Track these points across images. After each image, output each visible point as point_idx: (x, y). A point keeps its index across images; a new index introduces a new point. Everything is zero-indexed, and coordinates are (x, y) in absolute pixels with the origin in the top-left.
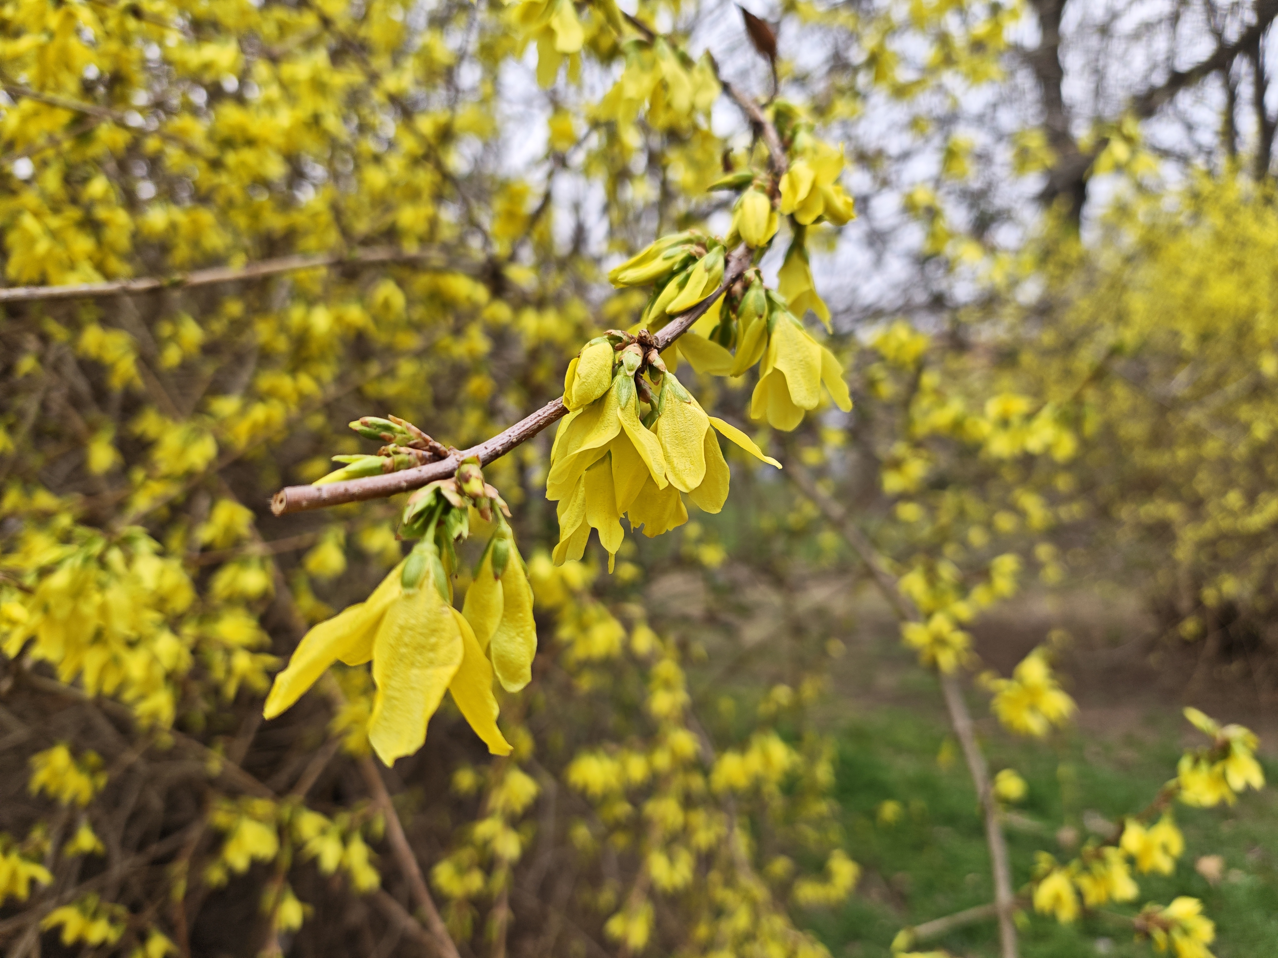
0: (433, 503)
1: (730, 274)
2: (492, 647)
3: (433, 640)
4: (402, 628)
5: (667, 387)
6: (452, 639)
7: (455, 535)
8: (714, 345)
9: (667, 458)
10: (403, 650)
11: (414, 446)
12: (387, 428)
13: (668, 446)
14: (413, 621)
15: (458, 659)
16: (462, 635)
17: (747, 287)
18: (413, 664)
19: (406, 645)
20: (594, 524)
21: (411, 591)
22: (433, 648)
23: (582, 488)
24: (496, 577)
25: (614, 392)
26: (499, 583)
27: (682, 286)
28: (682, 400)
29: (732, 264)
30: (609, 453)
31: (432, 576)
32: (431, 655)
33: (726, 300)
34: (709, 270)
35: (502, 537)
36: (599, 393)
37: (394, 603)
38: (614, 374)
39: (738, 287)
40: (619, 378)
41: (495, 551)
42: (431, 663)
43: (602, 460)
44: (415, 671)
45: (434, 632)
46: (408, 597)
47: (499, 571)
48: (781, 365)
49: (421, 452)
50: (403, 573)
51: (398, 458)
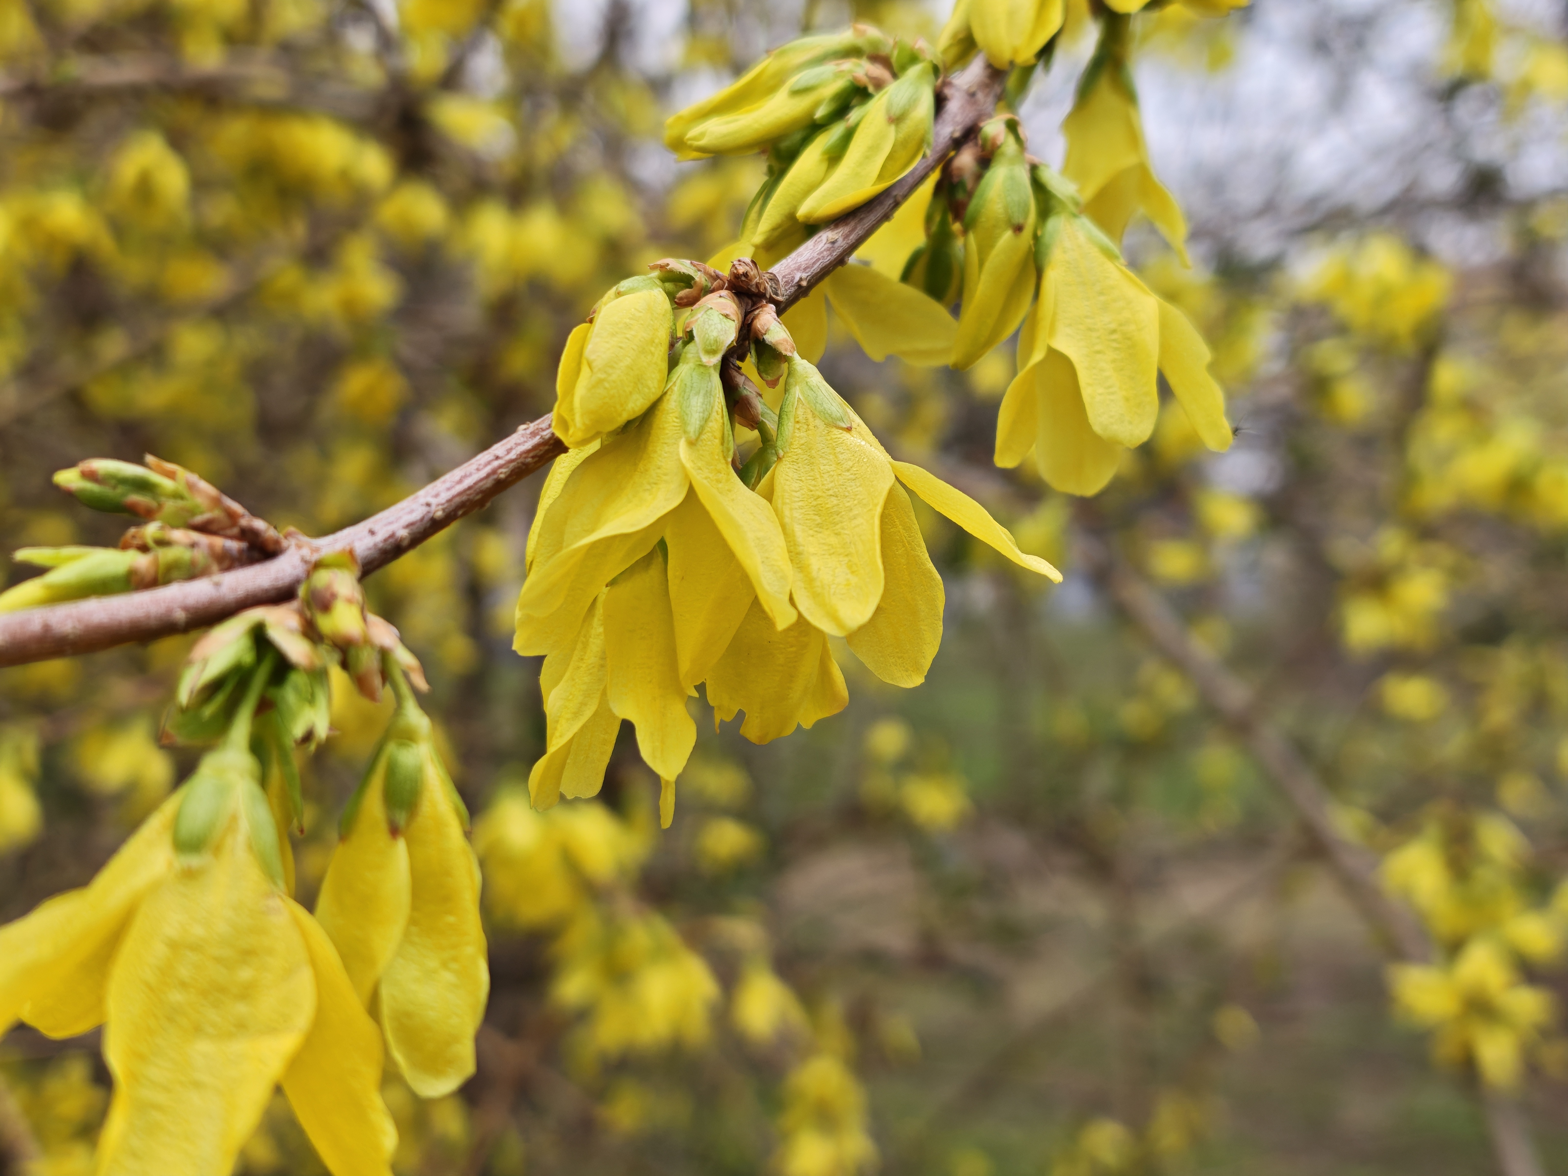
0: (248, 658)
1: (950, 128)
2: (385, 993)
3: (245, 974)
4: (174, 946)
5: (797, 392)
6: (289, 973)
7: (298, 730)
8: (913, 294)
9: (795, 555)
10: (176, 997)
11: (204, 528)
12: (142, 485)
13: (799, 531)
14: (198, 931)
15: (303, 1019)
16: (313, 962)
17: (985, 161)
18: (198, 1030)
19: (183, 985)
20: (625, 710)
21: (194, 861)
22: (246, 993)
23: (597, 628)
24: (394, 831)
25: (671, 404)
26: (401, 846)
27: (835, 156)
28: (833, 423)
29: (954, 106)
30: (662, 545)
31: (244, 826)
32: (241, 1009)
33: (939, 188)
34: (896, 120)
35: (408, 737)
36: (636, 405)
37: (155, 888)
38: (673, 362)
39: (966, 159)
40: (683, 370)
41: (392, 770)
42: (241, 1027)
43: (646, 561)
44: (203, 1047)
45: (247, 955)
46: (189, 875)
47: (401, 818)
48: (1064, 344)
49: (219, 542)
50: (176, 821)
51: (167, 555)
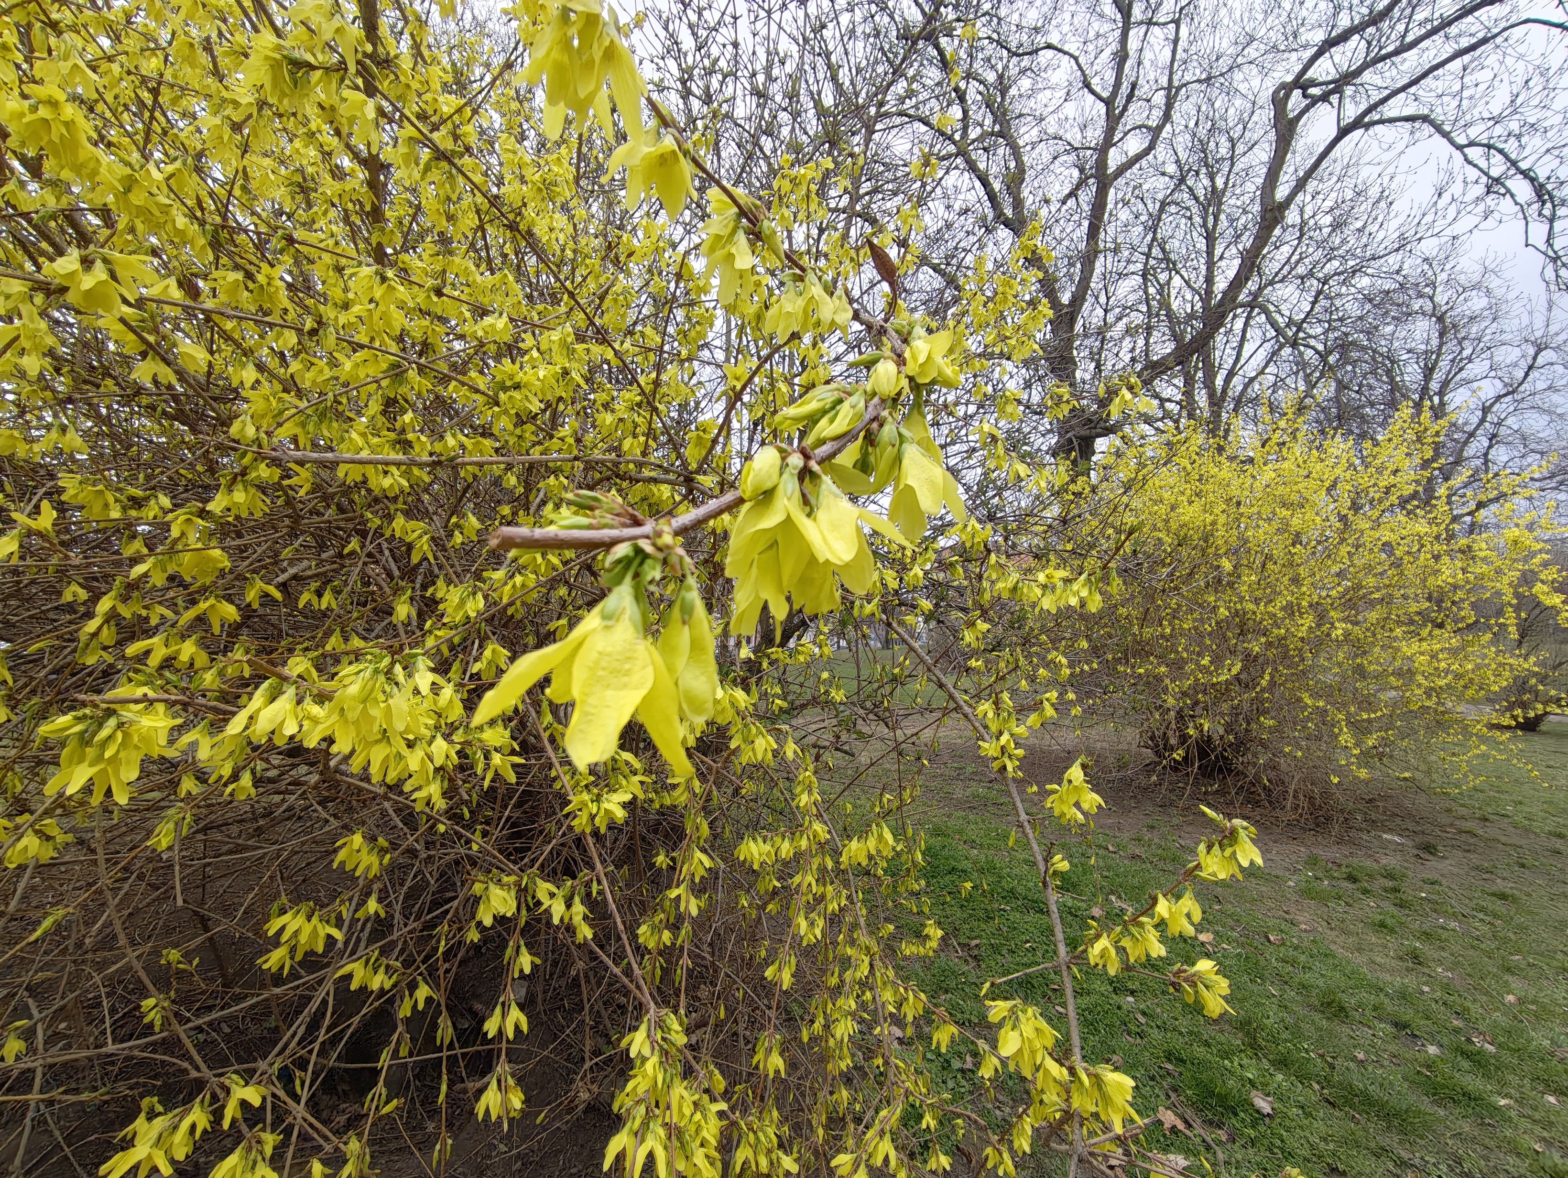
0: (632, 554)
1: (867, 417)
2: (680, 682)
3: (627, 666)
4: (600, 653)
5: (824, 487)
6: (644, 668)
7: (649, 578)
8: (856, 471)
9: (825, 540)
10: (600, 673)
11: (617, 515)
12: (596, 499)
13: (826, 533)
14: (610, 649)
15: (649, 685)
16: (653, 663)
17: (881, 425)
18: (608, 686)
19: (604, 669)
20: (765, 595)
21: (610, 623)
22: (627, 673)
23: (754, 570)
24: (684, 623)
25: (780, 488)
26: (687, 628)
27: (832, 421)
28: (836, 496)
29: (870, 409)
30: (776, 542)
31: (628, 612)
32: (625, 679)
33: (865, 437)
34: (853, 407)
35: (689, 589)
36: (768, 485)
37: (594, 630)
38: (781, 474)
39: (875, 425)
40: (785, 476)
41: (683, 600)
42: (625, 686)
43: (771, 547)
44: (609, 692)
45: (629, 659)
46: (607, 628)
47: (686, 617)
48: (909, 482)
49: (622, 520)
50: (602, 611)
51: (604, 521)
